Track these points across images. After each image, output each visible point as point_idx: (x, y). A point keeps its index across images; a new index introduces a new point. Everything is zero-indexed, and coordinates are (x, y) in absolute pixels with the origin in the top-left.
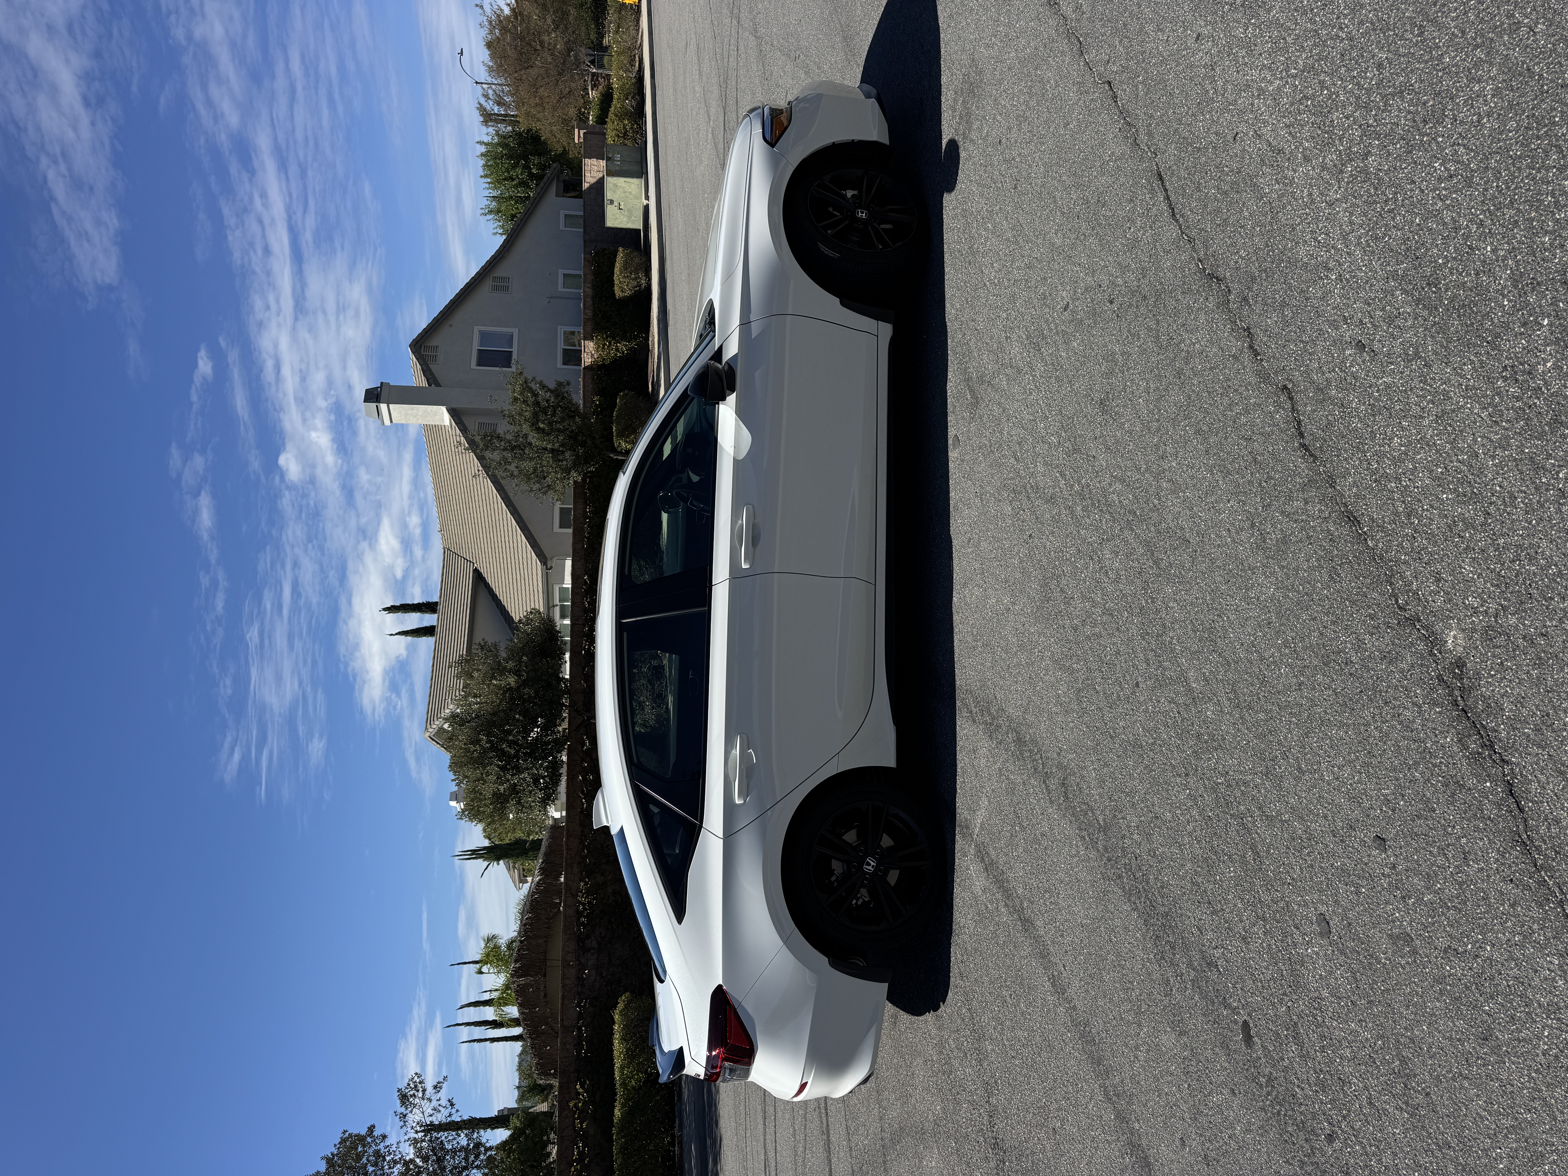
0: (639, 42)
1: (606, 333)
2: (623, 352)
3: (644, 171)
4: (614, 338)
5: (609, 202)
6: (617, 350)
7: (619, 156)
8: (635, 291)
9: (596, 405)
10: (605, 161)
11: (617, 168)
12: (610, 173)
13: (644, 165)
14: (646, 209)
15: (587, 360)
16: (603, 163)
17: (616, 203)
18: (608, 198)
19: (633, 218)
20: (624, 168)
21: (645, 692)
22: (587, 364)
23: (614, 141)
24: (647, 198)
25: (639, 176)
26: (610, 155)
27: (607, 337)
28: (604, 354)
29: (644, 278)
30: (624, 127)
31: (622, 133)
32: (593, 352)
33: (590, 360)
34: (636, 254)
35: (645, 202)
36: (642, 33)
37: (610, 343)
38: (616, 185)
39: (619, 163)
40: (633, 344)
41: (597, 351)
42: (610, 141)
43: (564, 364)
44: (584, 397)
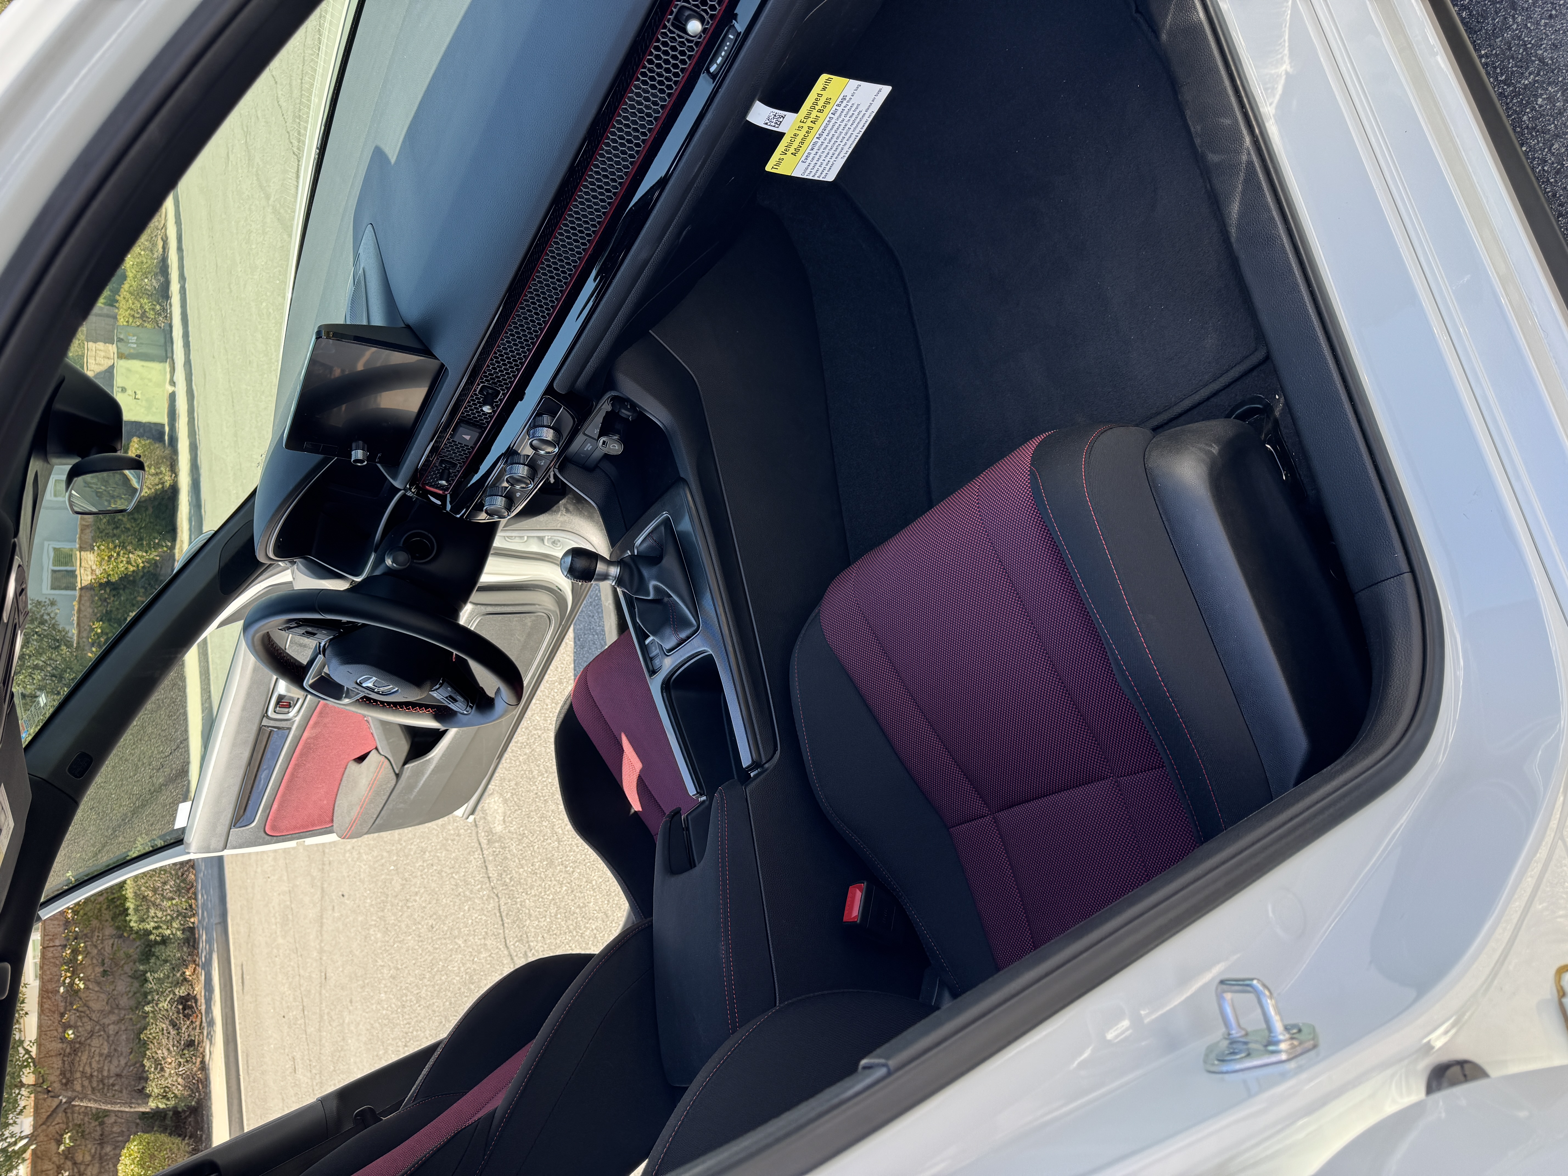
0: (163, 222)
1: (113, 542)
2: (138, 566)
3: (169, 355)
4: (124, 547)
5: (120, 389)
6: (129, 562)
7: (135, 338)
8: (156, 490)
9: (97, 633)
10: (115, 345)
11: (132, 351)
12: (121, 356)
13: (169, 350)
14: (172, 397)
15: (85, 578)
16: (112, 349)
17: (129, 392)
18: (121, 385)
19: (154, 410)
20: (140, 351)
21: (164, 1041)
22: (85, 583)
23: (128, 322)
24: (173, 383)
25: (163, 360)
26: (122, 336)
27: (115, 547)
28: (109, 568)
29: (169, 473)
30: (141, 307)
31: (138, 313)
32: (94, 567)
33: (90, 578)
34: (157, 445)
35: (170, 389)
36: (166, 213)
37: (118, 554)
38: (129, 370)
39: (135, 346)
40: (154, 555)
41: (101, 565)
42: (122, 321)
43: (53, 588)
44: (78, 624)
